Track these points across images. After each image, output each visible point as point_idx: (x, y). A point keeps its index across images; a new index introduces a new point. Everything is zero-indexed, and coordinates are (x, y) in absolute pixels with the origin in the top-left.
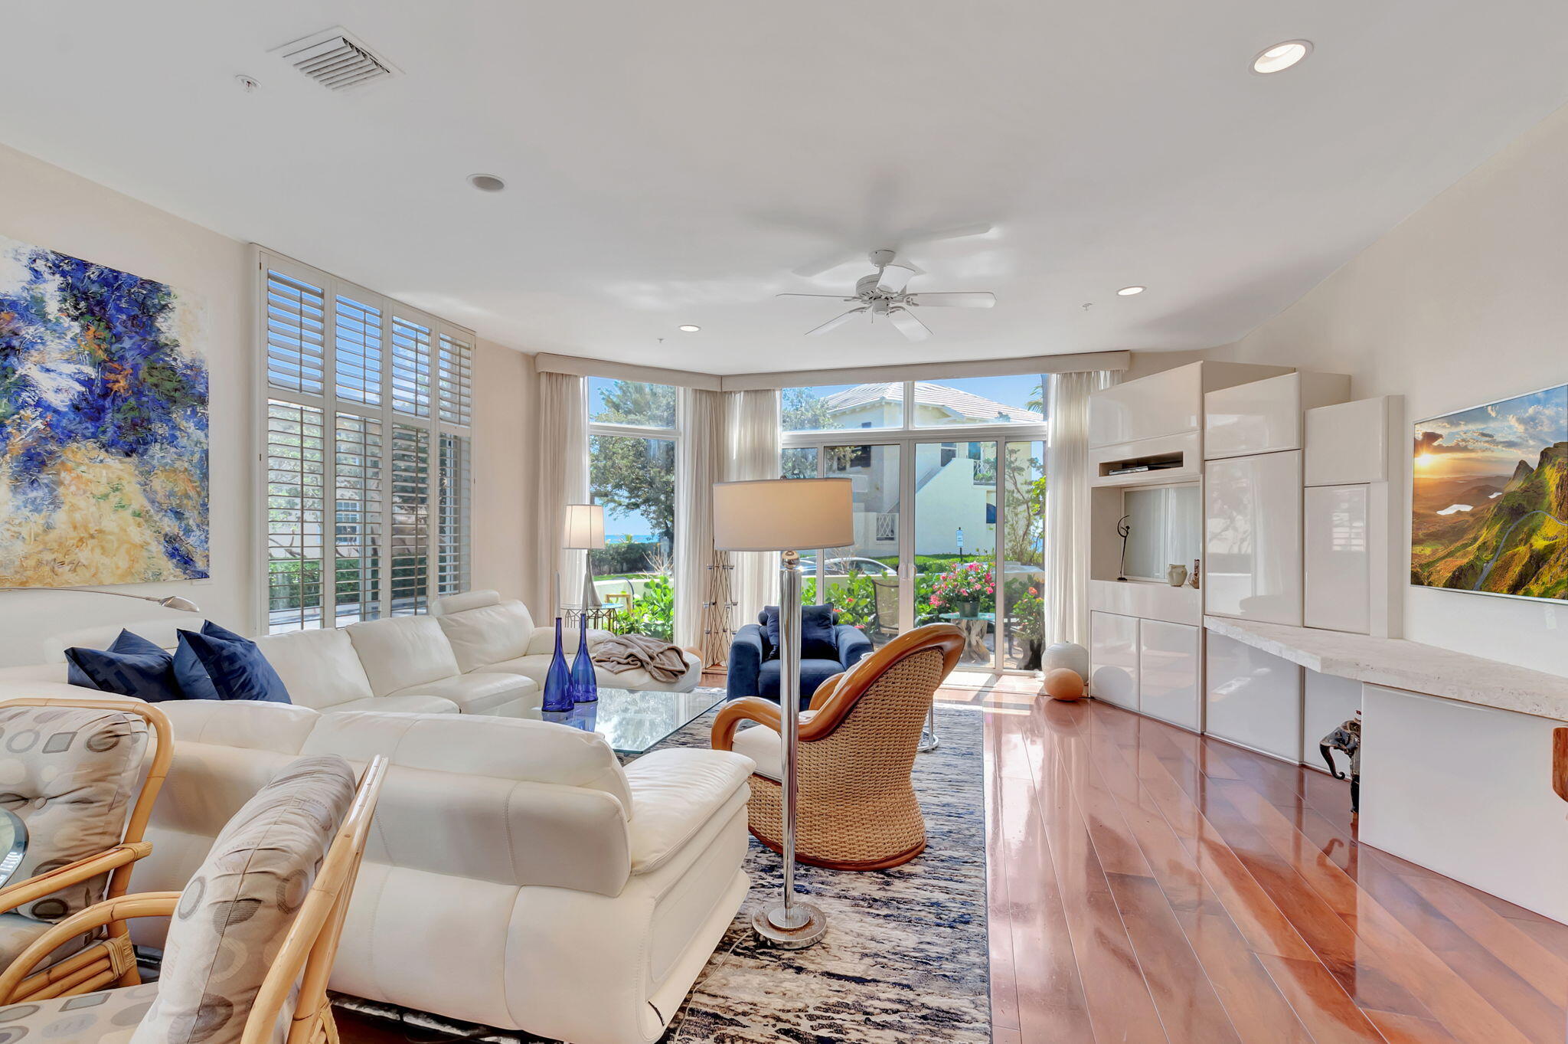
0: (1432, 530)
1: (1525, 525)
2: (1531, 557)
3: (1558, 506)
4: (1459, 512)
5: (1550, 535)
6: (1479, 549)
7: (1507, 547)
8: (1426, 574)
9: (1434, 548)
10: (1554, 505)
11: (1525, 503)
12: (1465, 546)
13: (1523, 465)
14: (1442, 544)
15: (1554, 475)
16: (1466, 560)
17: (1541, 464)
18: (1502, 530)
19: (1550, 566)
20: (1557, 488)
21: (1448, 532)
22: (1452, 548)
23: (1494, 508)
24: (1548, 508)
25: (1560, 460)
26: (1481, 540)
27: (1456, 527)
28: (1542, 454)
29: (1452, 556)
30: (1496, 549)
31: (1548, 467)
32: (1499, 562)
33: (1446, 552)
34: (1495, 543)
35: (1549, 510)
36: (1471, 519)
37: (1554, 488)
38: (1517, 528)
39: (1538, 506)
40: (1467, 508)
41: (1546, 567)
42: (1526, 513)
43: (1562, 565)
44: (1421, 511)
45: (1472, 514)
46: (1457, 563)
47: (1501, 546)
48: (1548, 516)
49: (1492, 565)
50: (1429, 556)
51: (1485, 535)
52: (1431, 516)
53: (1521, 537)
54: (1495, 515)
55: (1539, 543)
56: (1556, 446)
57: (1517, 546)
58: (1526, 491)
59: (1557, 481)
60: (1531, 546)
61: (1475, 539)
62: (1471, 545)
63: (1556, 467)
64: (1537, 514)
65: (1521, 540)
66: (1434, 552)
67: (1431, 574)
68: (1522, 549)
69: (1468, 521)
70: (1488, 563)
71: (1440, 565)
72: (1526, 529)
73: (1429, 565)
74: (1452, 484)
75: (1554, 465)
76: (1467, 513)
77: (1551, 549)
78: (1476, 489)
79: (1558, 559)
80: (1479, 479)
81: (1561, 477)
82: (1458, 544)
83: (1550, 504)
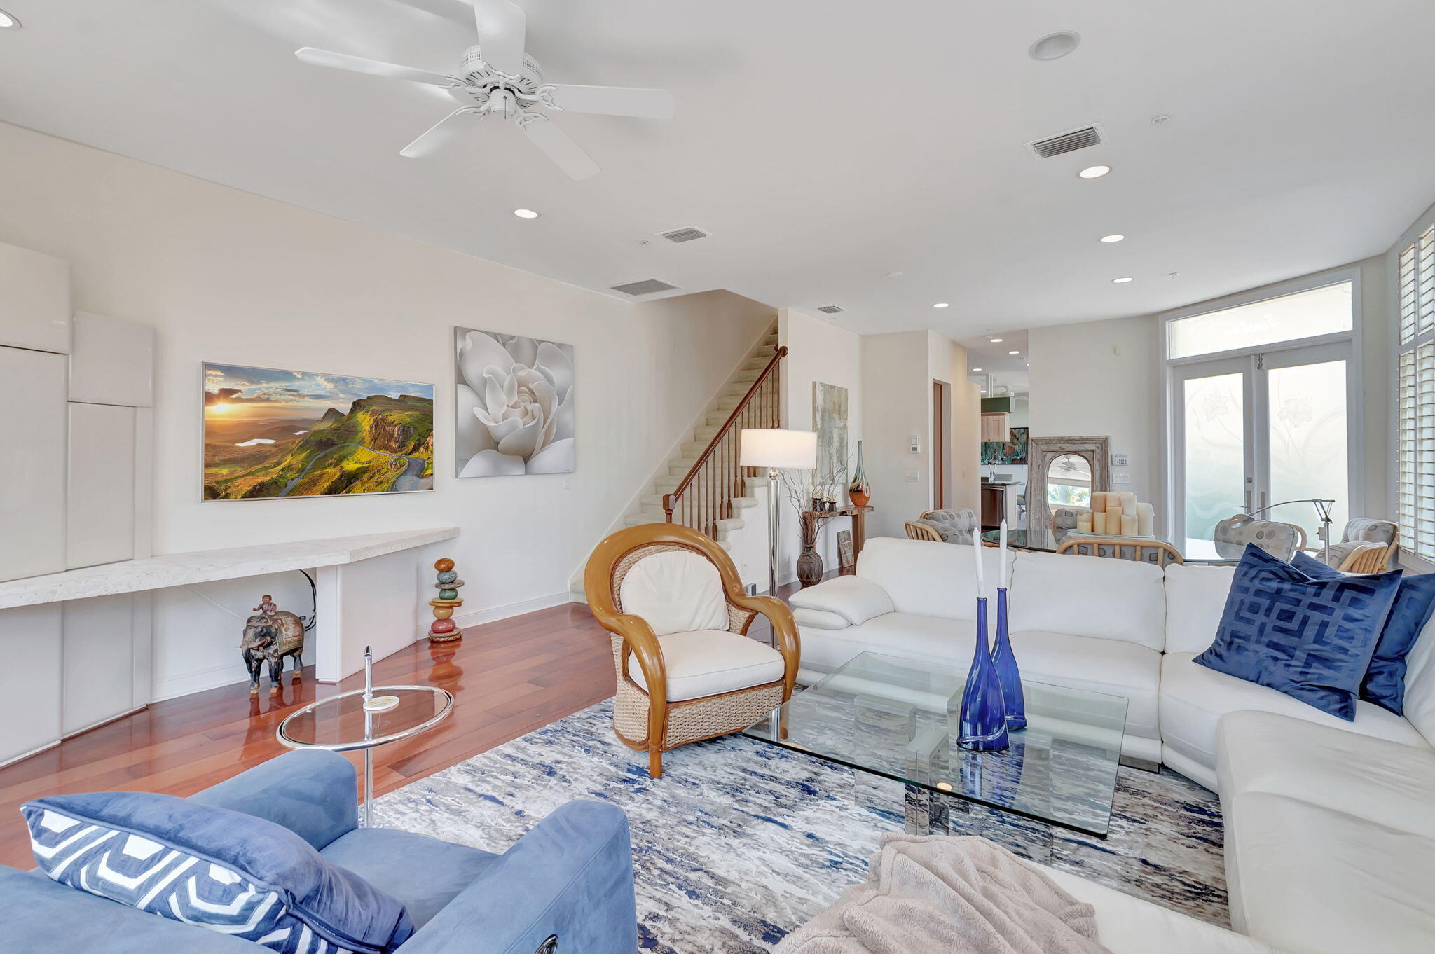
0: (229, 456)
1: (335, 454)
2: (341, 476)
3: (372, 440)
4: (260, 445)
5: (363, 460)
6: (282, 470)
7: (314, 468)
8: (222, 487)
9: (232, 469)
10: (368, 439)
11: (335, 439)
12: (268, 468)
13: (332, 412)
14: (242, 467)
15: (368, 419)
16: (270, 478)
17: (352, 411)
18: (308, 457)
19: (363, 483)
20: (371, 427)
21: (248, 458)
22: (253, 469)
23: (300, 442)
24: (360, 442)
25: (373, 408)
26: (286, 463)
27: (257, 455)
28: (354, 404)
29: (253, 475)
30: (303, 470)
31: (361, 413)
32: (306, 480)
33: (245, 472)
34: (300, 466)
35: (362, 442)
36: (274, 450)
37: (368, 428)
38: (326, 455)
39: (349, 440)
40: (271, 442)
41: (359, 483)
42: (335, 445)
43: (376, 482)
44: (217, 444)
45: (274, 446)
46: (258, 480)
47: (308, 468)
48: (361, 447)
49: (298, 481)
50: (226, 475)
51: (288, 460)
52: (229, 447)
53: (330, 462)
54: (301, 446)
55: (350, 466)
56: (369, 398)
57: (325, 468)
58: (335, 429)
59: (372, 422)
60: (342, 468)
61: (279, 463)
62: (274, 467)
63: (370, 413)
64: (348, 446)
65: (331, 464)
66: (231, 473)
67: (228, 488)
68: (331, 470)
69: (270, 451)
70: (293, 479)
71: (238, 482)
72: (335, 456)
73: (225, 481)
74: (255, 425)
75: (367, 412)
76: (270, 445)
77: (365, 470)
78: (283, 429)
79: (372, 477)
80: (284, 421)
81: (375, 420)
82: (259, 467)
83: (364, 438)
